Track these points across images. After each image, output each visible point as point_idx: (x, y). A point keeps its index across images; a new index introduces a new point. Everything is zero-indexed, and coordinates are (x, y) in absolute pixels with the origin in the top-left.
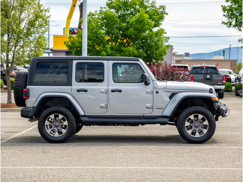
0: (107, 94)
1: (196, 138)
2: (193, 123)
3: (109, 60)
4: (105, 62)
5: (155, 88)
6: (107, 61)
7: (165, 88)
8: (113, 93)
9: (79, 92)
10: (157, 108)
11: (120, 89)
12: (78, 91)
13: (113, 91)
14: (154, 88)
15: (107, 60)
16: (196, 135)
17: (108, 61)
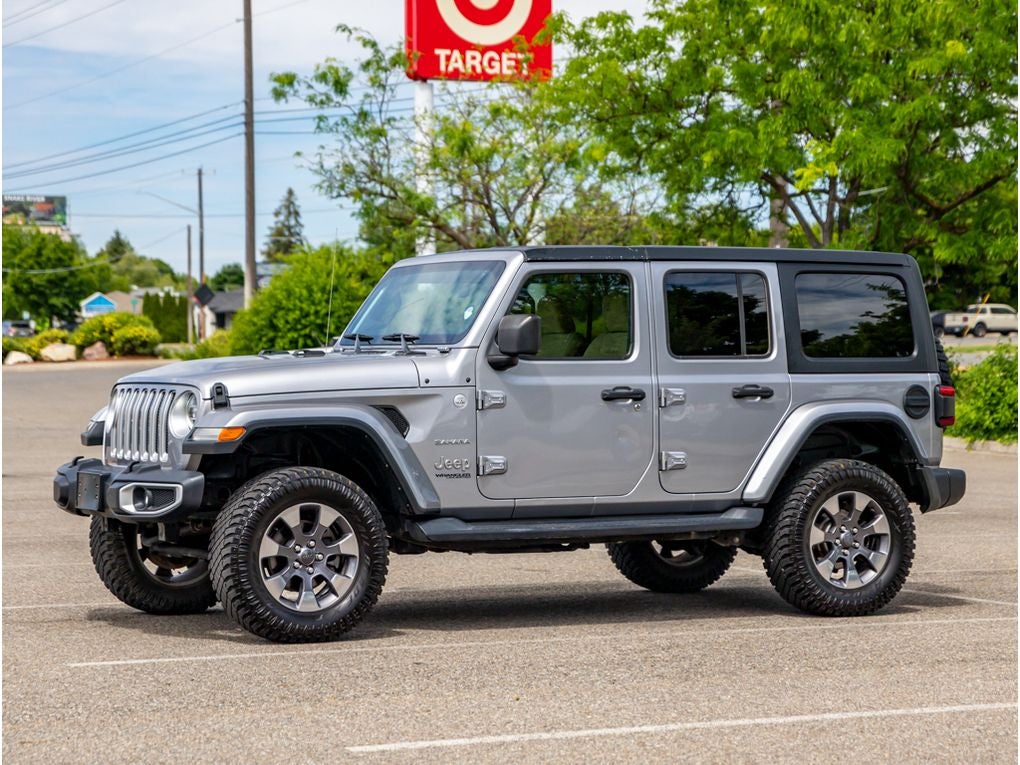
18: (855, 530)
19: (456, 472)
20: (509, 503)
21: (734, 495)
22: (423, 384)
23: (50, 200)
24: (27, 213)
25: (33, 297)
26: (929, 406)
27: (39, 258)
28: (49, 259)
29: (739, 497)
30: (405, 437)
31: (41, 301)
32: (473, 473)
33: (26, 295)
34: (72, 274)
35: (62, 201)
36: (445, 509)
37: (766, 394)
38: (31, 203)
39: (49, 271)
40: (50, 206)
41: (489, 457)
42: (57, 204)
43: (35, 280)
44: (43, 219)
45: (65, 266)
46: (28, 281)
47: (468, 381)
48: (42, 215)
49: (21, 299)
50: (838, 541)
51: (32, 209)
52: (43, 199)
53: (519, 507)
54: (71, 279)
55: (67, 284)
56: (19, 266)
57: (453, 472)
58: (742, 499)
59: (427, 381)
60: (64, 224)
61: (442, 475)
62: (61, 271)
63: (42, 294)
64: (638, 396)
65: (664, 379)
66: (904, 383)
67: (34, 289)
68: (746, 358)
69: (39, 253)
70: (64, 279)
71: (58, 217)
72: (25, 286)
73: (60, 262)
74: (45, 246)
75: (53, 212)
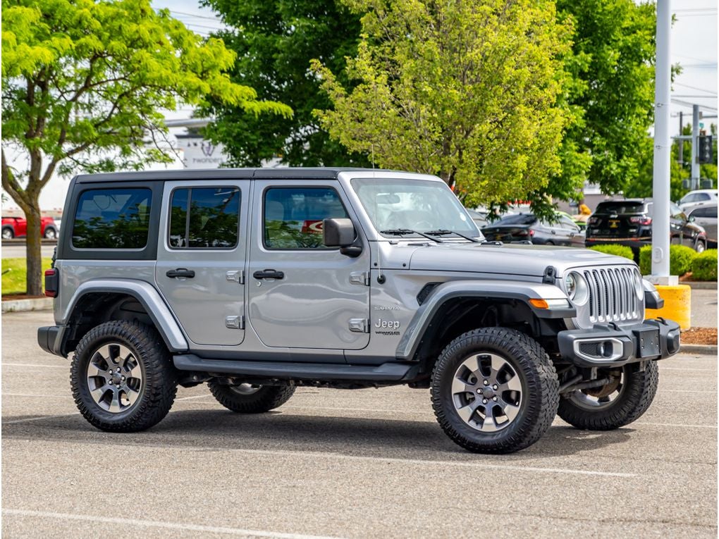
0: (244, 283)
1: (485, 434)
2: (478, 385)
3: (255, 179)
4: (243, 185)
5: (376, 265)
6: (249, 181)
7: (404, 265)
8: (259, 283)
9: (174, 277)
10: (380, 333)
11: (277, 270)
12: (171, 275)
13: (259, 276)
14: (373, 266)
15: (251, 179)
16: (484, 426)
17: (253, 182)
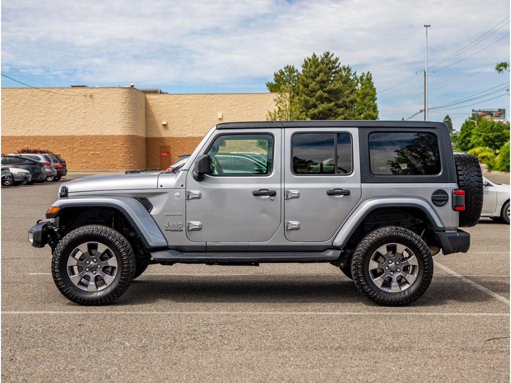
18: (398, 263)
19: (176, 229)
20: (203, 244)
21: (328, 243)
22: (159, 187)
23: (500, 110)
24: (492, 115)
25: (490, 142)
26: (447, 200)
27: (492, 129)
28: (495, 129)
29: (331, 244)
30: (149, 212)
31: (493, 143)
32: (184, 229)
33: (487, 142)
34: (503, 134)
35: (504, 110)
36: (171, 246)
37: (347, 193)
38: (493, 112)
39: (495, 134)
40: (500, 112)
41: (191, 222)
42: (502, 112)
43: (490, 136)
44: (497, 117)
45: (501, 132)
46: (488, 137)
47: (182, 186)
48: (497, 115)
49: (486, 143)
50: (387, 268)
51: (494, 113)
52: (497, 110)
53: (209, 246)
54: (503, 136)
55: (501, 138)
56: (485, 132)
57: (174, 229)
58: (332, 245)
59: (161, 186)
60: (505, 118)
61: (168, 230)
62: (499, 133)
63: (493, 141)
64: (273, 194)
65: (288, 186)
66: (432, 188)
67: (490, 140)
68: (337, 175)
69: (492, 128)
70: (500, 136)
71: (502, 116)
72: (487, 139)
73: (498, 130)
74: (494, 126)
75: (501, 114)
